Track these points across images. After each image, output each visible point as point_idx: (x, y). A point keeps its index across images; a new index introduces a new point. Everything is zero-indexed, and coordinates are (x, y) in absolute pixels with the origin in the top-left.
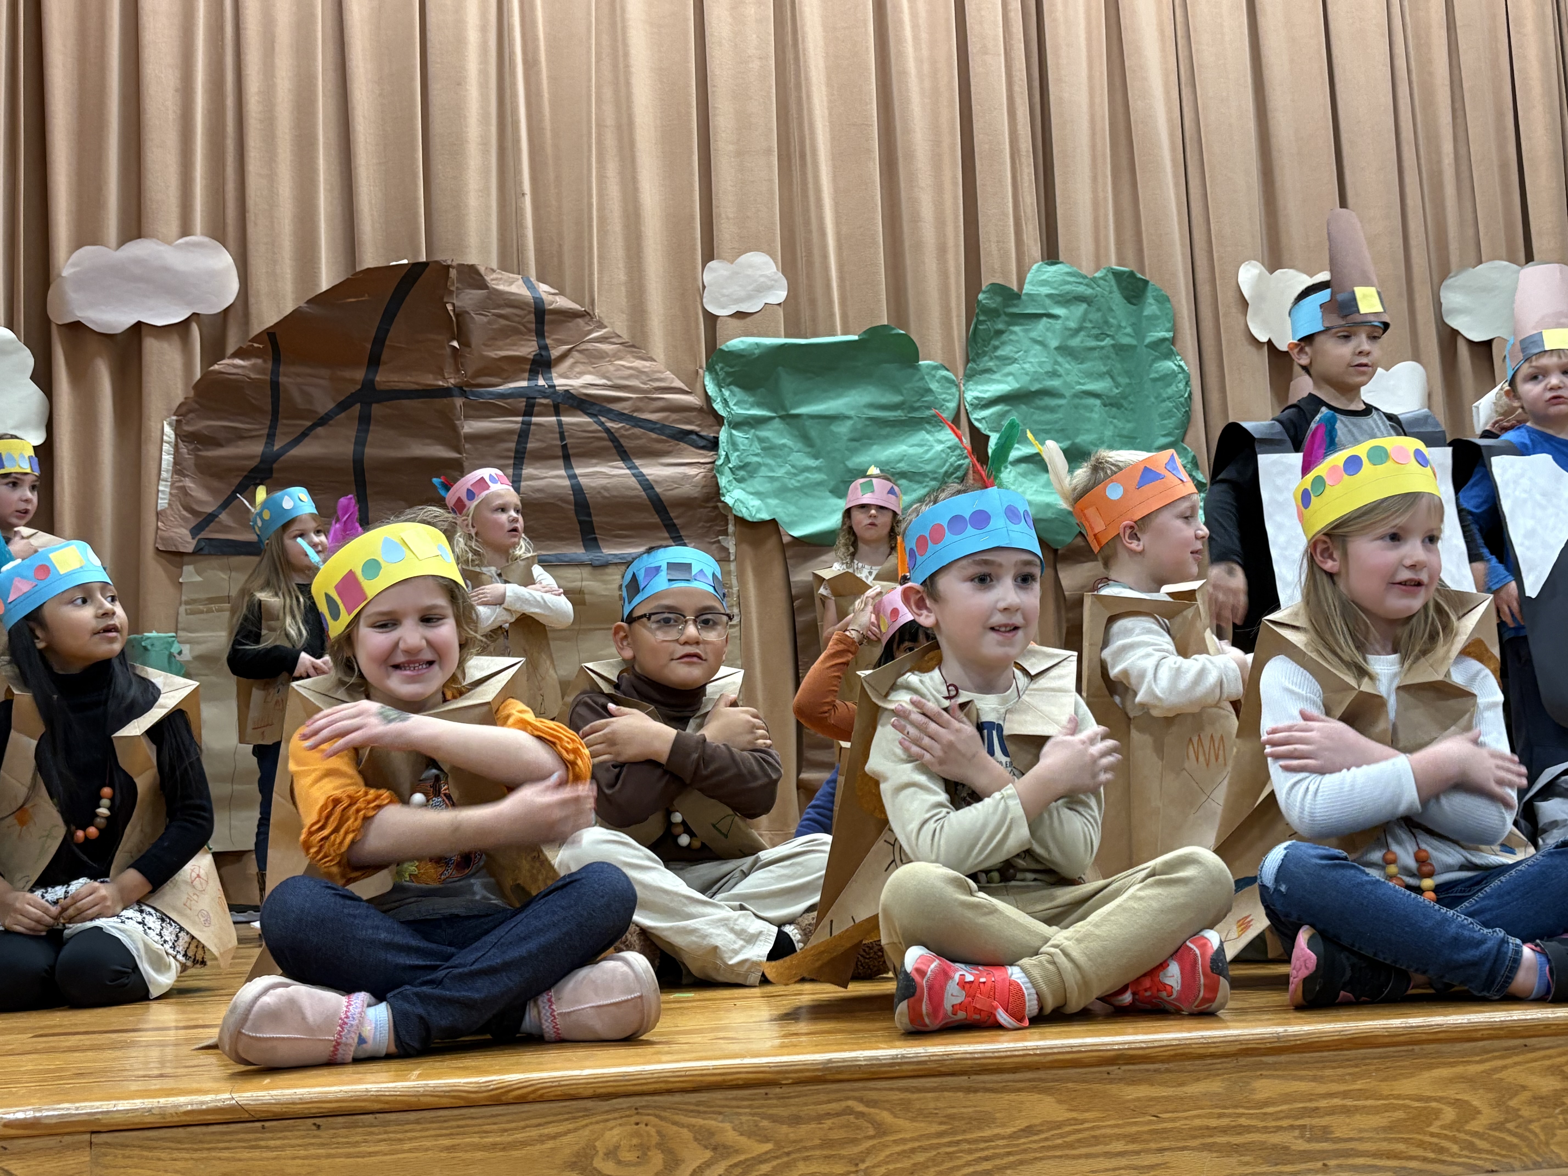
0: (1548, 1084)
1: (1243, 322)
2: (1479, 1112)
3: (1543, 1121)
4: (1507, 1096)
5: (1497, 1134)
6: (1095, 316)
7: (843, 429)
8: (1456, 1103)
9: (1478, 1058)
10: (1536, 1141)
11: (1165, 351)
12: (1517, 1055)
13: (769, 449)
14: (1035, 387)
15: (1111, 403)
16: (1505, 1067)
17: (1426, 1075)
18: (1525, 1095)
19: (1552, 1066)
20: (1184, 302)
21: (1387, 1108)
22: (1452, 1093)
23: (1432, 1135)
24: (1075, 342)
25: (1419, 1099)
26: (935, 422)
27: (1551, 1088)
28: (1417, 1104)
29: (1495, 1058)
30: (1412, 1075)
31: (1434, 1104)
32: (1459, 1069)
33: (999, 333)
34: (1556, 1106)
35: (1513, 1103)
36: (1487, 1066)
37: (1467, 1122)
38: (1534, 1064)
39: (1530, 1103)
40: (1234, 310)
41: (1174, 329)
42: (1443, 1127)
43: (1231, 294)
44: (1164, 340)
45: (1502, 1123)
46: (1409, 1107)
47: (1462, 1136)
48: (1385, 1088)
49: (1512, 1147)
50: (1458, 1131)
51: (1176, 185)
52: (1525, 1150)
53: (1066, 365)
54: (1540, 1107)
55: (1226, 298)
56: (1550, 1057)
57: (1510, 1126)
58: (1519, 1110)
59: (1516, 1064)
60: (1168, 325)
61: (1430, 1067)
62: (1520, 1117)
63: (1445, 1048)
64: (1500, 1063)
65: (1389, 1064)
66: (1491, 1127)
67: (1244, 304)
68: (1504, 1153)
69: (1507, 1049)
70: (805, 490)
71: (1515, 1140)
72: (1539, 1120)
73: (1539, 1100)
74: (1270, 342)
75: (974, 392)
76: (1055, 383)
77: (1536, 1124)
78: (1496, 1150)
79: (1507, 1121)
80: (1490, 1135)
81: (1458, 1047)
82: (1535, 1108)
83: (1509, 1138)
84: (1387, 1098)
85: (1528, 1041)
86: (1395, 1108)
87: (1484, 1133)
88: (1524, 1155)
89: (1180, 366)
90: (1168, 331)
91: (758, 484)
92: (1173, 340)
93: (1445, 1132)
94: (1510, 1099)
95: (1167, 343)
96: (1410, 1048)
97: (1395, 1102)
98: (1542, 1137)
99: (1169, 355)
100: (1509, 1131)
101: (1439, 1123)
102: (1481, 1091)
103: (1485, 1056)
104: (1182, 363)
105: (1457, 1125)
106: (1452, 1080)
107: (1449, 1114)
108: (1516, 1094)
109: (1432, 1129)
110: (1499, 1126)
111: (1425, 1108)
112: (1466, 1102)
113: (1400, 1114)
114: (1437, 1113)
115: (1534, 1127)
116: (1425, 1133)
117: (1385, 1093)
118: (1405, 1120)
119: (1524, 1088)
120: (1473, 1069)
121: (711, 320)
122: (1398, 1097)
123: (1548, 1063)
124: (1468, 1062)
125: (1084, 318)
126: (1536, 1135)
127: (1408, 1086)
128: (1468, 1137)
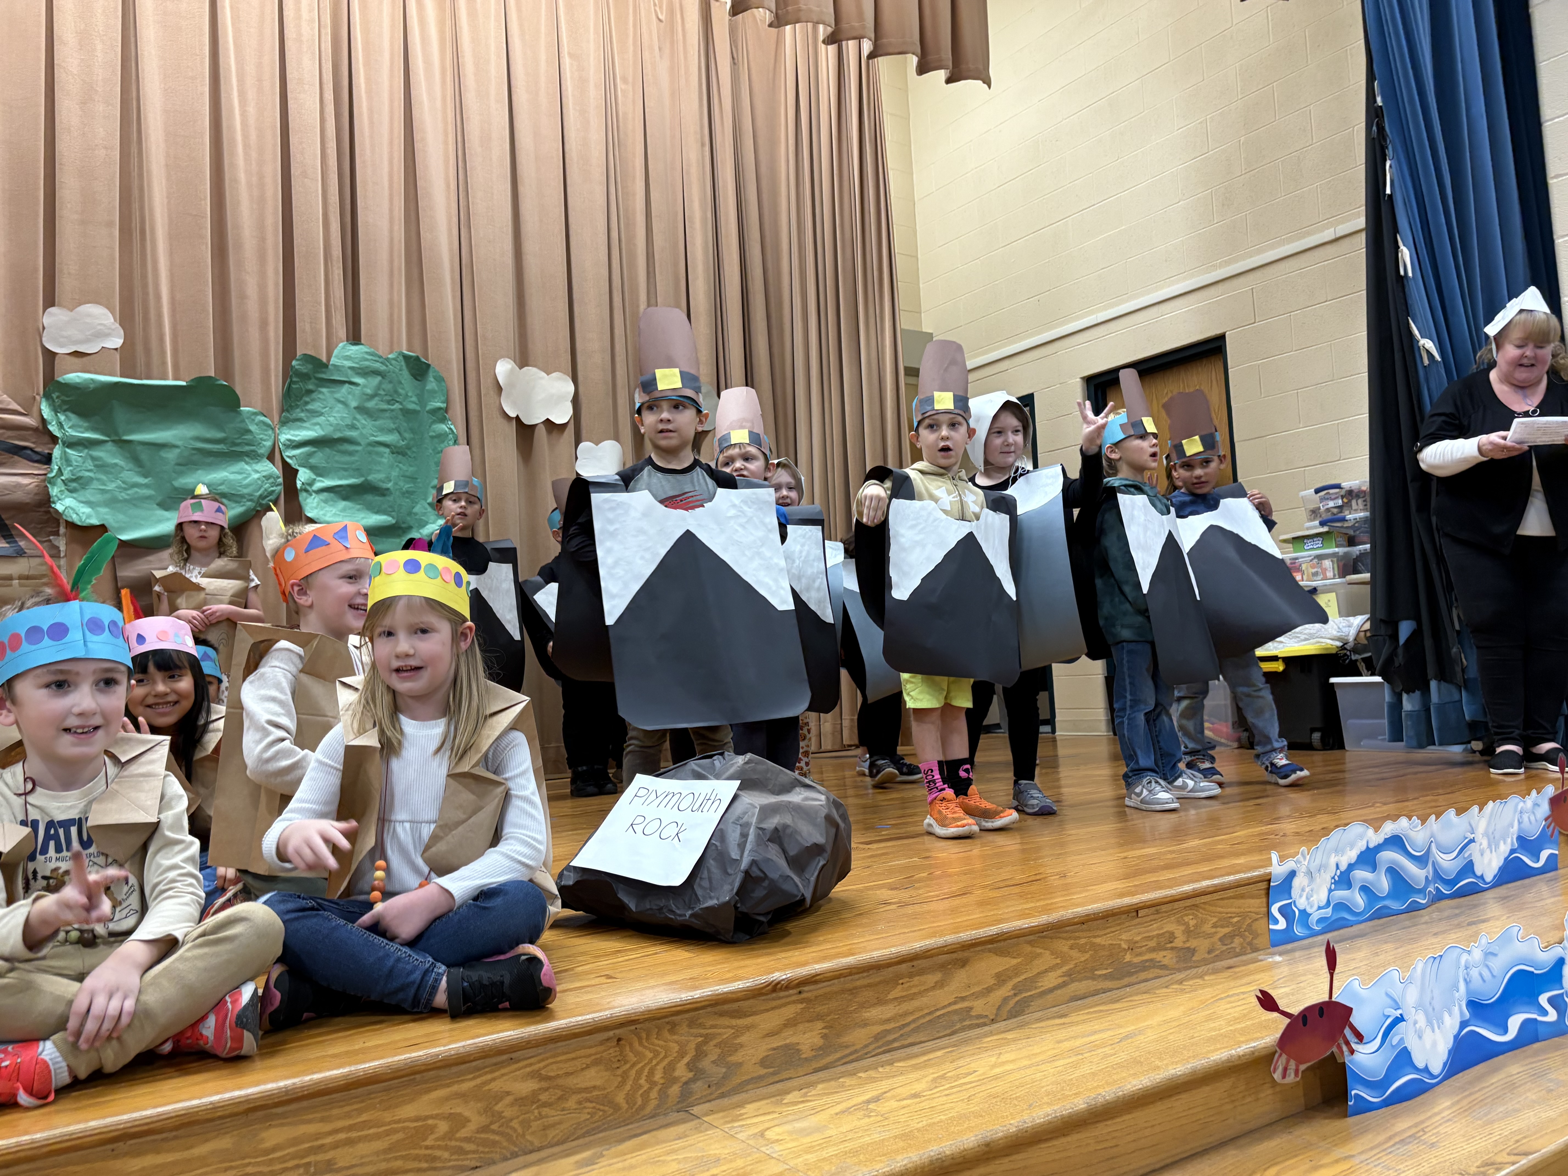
0: (526, 1087)
1: (498, 402)
2: (469, 1121)
3: (521, 1118)
4: (494, 1103)
5: (483, 1136)
6: (387, 386)
7: (171, 455)
8: (450, 1117)
9: (471, 1076)
10: (514, 1135)
11: (440, 416)
12: (503, 1067)
13: (101, 467)
14: (337, 435)
15: (397, 451)
16: (494, 1079)
17: (426, 1098)
18: (508, 1100)
19: (532, 1071)
20: (456, 382)
21: (388, 1133)
22: (446, 1109)
23: (427, 1148)
24: (371, 404)
25: (417, 1119)
26: (254, 456)
27: (530, 1089)
28: (416, 1124)
29: (486, 1073)
30: (412, 1100)
31: (430, 1122)
32: (455, 1088)
33: (309, 392)
34: (533, 1103)
35: (498, 1107)
36: (478, 1081)
37: (458, 1131)
38: (518, 1073)
39: (512, 1105)
40: (492, 393)
41: (447, 401)
42: (437, 1139)
43: (490, 381)
44: (440, 409)
45: (488, 1126)
46: (408, 1127)
47: (453, 1143)
48: (387, 1116)
49: (494, 1143)
50: (450, 1139)
51: (454, 297)
52: (505, 1144)
53: (362, 421)
54: (520, 1106)
55: (487, 383)
56: (531, 1065)
57: (494, 1127)
58: (503, 1112)
59: (503, 1075)
60: (443, 398)
61: (428, 1091)
62: (504, 1117)
63: (442, 1072)
64: (489, 1077)
65: (392, 1095)
66: (478, 1131)
67: (500, 389)
68: (487, 1150)
69: (495, 1064)
70: (135, 502)
71: (497, 1138)
72: (518, 1117)
73: (521, 1101)
74: (517, 418)
75: (287, 435)
76: (353, 434)
77: (515, 1121)
78: (481, 1149)
79: (492, 1123)
80: (476, 1138)
81: (455, 1069)
82: (516, 1108)
83: (493, 1137)
84: (389, 1123)
85: (513, 1055)
86: (396, 1131)
87: (471, 1137)
88: (504, 1148)
89: (450, 429)
90: (443, 402)
91: (89, 494)
92: (446, 410)
93: (438, 1143)
94: (496, 1104)
95: (442, 411)
96: (412, 1077)
97: (395, 1126)
98: (520, 1131)
99: (443, 420)
100: (494, 1132)
101: (433, 1137)
102: (472, 1103)
103: (477, 1074)
104: (452, 427)
105: (450, 1135)
106: (447, 1099)
107: (443, 1127)
108: (501, 1099)
109: (428, 1143)
110: (485, 1129)
111: (422, 1126)
112: (460, 1114)
113: (400, 1136)
114: (432, 1129)
115: (515, 1124)
116: (421, 1148)
117: (388, 1120)
118: (404, 1139)
119: (508, 1093)
120: (466, 1086)
121: (50, 356)
122: (399, 1121)
123: (528, 1069)
124: (463, 1081)
125: (378, 387)
126: (515, 1130)
127: (408, 1111)
128: (458, 1144)
